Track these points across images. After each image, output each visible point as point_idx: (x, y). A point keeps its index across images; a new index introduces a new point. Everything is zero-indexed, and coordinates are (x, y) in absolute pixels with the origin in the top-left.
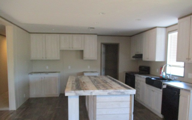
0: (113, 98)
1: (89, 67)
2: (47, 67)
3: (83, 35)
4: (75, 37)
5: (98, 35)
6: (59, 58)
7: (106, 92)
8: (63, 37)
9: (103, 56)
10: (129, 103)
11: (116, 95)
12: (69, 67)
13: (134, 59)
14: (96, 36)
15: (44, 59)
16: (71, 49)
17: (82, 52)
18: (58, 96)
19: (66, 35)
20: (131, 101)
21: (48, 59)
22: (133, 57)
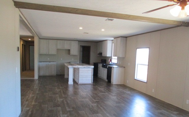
0: (86, 69)
1: (73, 59)
2: (49, 59)
3: (70, 41)
4: (66, 42)
5: (79, 41)
6: (56, 54)
7: (83, 67)
8: (59, 41)
9: (81, 53)
10: (91, 71)
11: (87, 68)
12: (62, 59)
13: (99, 55)
14: (78, 42)
15: (48, 54)
16: (63, 49)
17: (69, 50)
18: (56, 75)
19: (61, 40)
20: (92, 71)
21: (50, 54)
22: (98, 54)
